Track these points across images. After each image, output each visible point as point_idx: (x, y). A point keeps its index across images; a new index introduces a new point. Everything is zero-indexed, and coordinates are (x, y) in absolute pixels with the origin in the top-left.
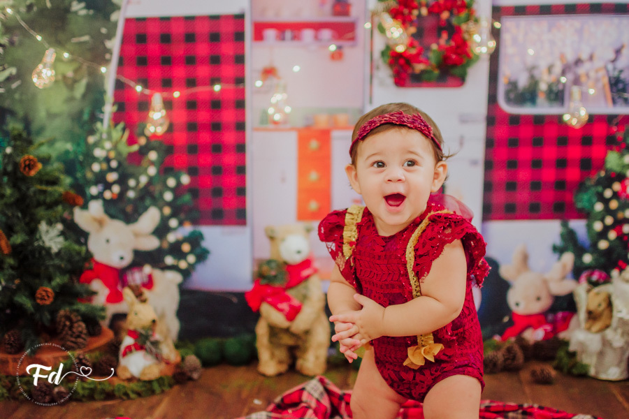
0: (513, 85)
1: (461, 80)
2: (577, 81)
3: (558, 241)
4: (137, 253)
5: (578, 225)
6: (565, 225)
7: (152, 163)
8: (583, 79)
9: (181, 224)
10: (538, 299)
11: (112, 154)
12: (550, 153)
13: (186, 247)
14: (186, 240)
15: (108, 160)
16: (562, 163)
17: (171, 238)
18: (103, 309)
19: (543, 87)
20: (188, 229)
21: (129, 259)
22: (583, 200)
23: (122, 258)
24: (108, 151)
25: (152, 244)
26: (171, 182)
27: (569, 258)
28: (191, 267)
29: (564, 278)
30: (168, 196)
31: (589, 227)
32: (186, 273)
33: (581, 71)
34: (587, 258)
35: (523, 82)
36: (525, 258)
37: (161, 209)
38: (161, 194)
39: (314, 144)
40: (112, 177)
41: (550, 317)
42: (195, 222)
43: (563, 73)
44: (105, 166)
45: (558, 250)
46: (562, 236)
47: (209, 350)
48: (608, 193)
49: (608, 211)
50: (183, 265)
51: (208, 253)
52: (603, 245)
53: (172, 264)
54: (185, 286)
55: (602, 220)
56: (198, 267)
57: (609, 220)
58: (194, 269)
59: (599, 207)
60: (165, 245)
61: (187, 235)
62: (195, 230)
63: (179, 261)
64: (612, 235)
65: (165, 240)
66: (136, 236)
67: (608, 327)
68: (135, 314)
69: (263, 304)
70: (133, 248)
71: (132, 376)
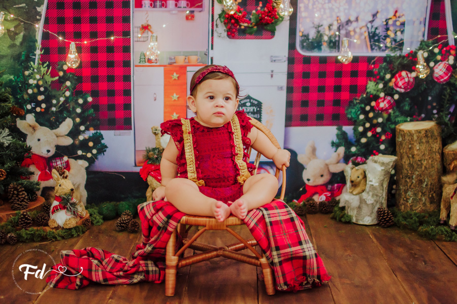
0: (306, 37)
1: (272, 34)
2: (348, 35)
3: (335, 140)
4: (58, 147)
5: (348, 129)
6: (340, 129)
7: (68, 89)
8: (352, 33)
9: (87, 129)
10: (322, 176)
11: (41, 83)
12: (330, 82)
13: (91, 144)
14: (90, 139)
15: (38, 86)
16: (338, 89)
17: (81, 138)
18: (38, 184)
19: (326, 38)
20: (92, 132)
21: (53, 151)
22: (352, 112)
23: (48, 151)
24: (38, 80)
25: (68, 141)
26: (81, 101)
27: (342, 150)
28: (95, 156)
29: (338, 162)
30: (79, 110)
31: (355, 130)
32: (91, 161)
33: (351, 28)
34: (353, 149)
35: (312, 35)
36: (314, 150)
37: (74, 119)
38: (74, 109)
39: (175, 76)
40: (41, 98)
41: (330, 187)
42: (96, 128)
43: (339, 29)
44: (36, 90)
45: (335, 145)
46: (337, 135)
47: (108, 209)
48: (368, 108)
49: (367, 119)
50: (89, 155)
51: (106, 147)
52: (364, 140)
53: (82, 155)
54: (90, 169)
55: (364, 125)
56: (99, 157)
57: (368, 125)
58: (97, 158)
59: (362, 117)
60: (77, 142)
61: (91, 135)
62: (97, 132)
63: (87, 153)
64: (369, 134)
65: (77, 139)
66: (57, 137)
67: (363, 191)
68: (60, 186)
69: (149, 176)
70: (56, 144)
71: (59, 225)
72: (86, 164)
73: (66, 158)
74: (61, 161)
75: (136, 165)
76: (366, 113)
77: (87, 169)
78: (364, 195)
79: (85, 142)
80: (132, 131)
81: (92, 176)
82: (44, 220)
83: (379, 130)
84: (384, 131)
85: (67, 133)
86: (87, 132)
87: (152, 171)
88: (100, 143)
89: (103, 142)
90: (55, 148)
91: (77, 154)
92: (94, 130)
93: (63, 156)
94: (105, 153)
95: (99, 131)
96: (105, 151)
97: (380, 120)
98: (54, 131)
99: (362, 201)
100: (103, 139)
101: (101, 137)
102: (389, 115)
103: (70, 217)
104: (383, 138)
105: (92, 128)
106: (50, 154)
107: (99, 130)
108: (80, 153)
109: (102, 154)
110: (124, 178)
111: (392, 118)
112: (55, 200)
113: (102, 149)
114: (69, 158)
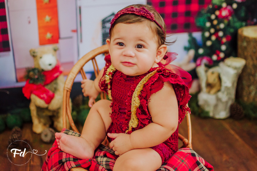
3: (187, 44)
5: (197, 35)
6: (190, 35)
22: (199, 21)
27: (192, 52)
31: (203, 35)
34: (201, 51)
45: (187, 49)
46: (190, 42)
48: (213, 17)
49: (213, 26)
52: (209, 43)
55: (209, 31)
57: (212, 31)
59: (208, 24)
64: (214, 38)
67: (219, 91)
69: (32, 94)
76: (211, 21)
78: (220, 94)
83: (221, 34)
84: (225, 35)
97: (222, 26)
99: (218, 100)
102: (229, 21)
104: (224, 40)
111: (232, 24)
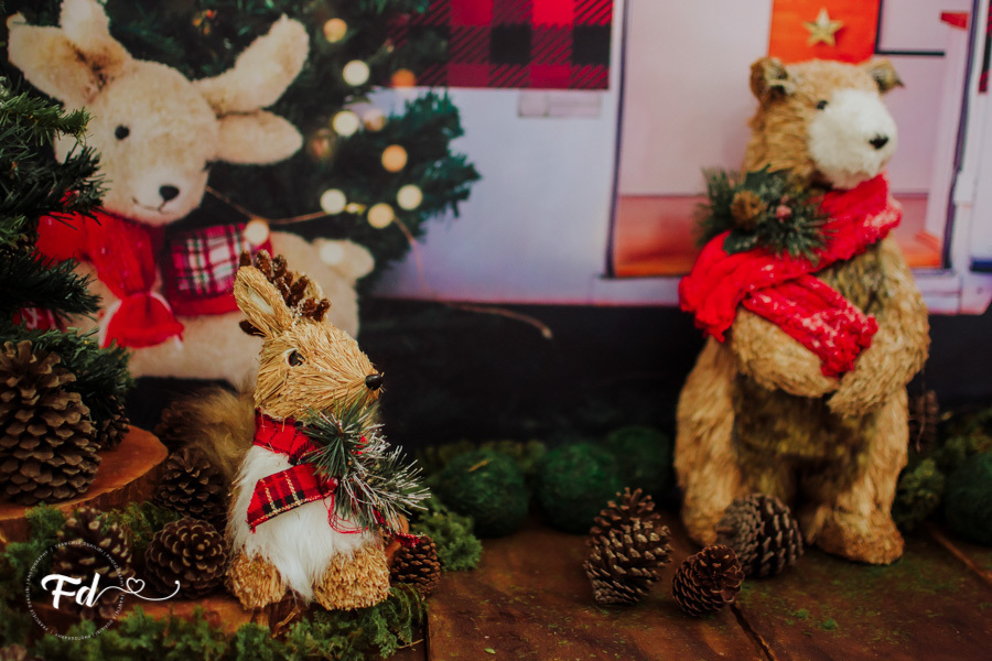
4: (221, 173)
9: (381, 78)
13: (394, 158)
14: (393, 132)
17: (346, 123)
20: (403, 94)
21: (192, 192)
23: (169, 193)
25: (277, 142)
28: (411, 223)
32: (389, 247)
42: (428, 74)
47: (497, 480)
50: (381, 216)
51: (471, 174)
53: (344, 215)
54: (380, 290)
56: (433, 225)
58: (417, 232)
60: (323, 148)
61: (400, 111)
62: (431, 98)
63: (369, 204)
65: (323, 132)
66: (220, 116)
68: (294, 359)
69: (742, 316)
70: (211, 156)
71: (289, 591)
72: (360, 261)
73: (256, 232)
74: (231, 244)
75: (610, 273)
77: (364, 286)
79: (368, 143)
80: (609, 98)
81: (387, 324)
82: (209, 561)
85: (272, 98)
86: (379, 95)
87: (761, 290)
88: (443, 152)
89: (456, 147)
90: (205, 177)
91: (318, 208)
92: (419, 83)
93: (243, 222)
94: (462, 206)
95: (440, 92)
96: (465, 195)
98: (207, 84)
100: (458, 132)
101: (449, 120)
103: (357, 541)
105: (404, 76)
106: (178, 209)
107: (445, 84)
108: (333, 201)
109: (449, 212)
110: (547, 333)
112: (257, 441)
113: (451, 184)
114: (274, 228)
